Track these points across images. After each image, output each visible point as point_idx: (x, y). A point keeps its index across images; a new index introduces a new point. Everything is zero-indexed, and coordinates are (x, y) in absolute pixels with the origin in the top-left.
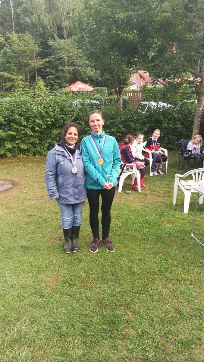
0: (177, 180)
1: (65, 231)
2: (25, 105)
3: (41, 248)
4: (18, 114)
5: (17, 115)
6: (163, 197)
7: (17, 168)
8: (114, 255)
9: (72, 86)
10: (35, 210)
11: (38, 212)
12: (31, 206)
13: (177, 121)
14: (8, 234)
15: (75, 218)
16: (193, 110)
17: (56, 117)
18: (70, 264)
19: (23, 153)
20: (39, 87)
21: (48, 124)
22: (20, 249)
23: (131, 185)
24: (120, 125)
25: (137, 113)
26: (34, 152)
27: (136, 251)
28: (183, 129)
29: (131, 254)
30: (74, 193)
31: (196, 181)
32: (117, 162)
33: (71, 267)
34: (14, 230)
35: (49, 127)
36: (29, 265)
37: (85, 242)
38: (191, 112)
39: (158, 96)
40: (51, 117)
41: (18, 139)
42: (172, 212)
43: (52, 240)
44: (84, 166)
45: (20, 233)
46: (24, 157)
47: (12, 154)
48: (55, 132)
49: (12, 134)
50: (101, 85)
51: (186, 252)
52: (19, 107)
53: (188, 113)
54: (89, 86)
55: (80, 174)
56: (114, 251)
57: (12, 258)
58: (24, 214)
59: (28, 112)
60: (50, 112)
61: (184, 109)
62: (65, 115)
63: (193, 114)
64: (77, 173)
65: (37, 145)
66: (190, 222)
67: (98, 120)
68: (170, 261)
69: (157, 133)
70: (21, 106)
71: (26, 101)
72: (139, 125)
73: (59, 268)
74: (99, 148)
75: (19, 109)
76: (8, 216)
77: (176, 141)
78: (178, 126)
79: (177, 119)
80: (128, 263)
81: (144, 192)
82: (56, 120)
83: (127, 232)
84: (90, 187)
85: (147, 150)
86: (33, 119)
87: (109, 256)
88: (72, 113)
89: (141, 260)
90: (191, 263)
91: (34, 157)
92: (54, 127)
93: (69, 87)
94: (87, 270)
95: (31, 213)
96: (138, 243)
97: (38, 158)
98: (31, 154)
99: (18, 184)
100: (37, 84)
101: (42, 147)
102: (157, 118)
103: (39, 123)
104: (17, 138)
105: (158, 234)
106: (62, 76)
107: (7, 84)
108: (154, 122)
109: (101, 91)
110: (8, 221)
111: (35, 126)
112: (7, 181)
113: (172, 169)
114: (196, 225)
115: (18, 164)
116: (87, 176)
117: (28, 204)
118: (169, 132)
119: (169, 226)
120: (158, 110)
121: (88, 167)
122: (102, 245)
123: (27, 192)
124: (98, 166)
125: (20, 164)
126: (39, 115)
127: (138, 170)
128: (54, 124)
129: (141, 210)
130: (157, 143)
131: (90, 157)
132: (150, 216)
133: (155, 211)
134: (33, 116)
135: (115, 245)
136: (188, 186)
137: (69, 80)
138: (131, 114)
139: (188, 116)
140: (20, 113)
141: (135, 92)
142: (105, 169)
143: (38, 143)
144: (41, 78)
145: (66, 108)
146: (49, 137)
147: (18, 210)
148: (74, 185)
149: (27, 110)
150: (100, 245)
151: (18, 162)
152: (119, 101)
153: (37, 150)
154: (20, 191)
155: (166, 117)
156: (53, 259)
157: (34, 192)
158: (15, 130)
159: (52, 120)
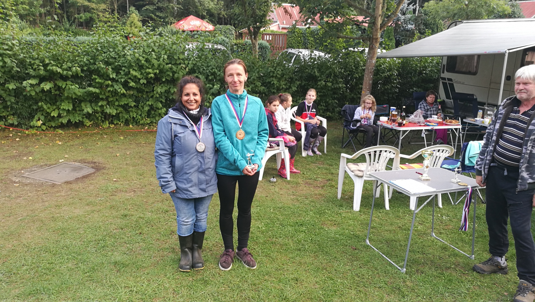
0: (342, 163)
1: (182, 239)
2: (114, 48)
3: (144, 265)
4: (103, 61)
5: (102, 63)
6: (322, 187)
7: (100, 144)
8: (256, 273)
9: (181, 22)
10: (133, 208)
11: (137, 210)
12: (125, 201)
13: (338, 78)
14: (92, 244)
15: (197, 220)
16: (361, 62)
17: (162, 67)
18: (190, 288)
19: (110, 121)
20: (132, 22)
21: (149, 77)
22: (112, 267)
23: (276, 169)
24: (257, 81)
25: (281, 65)
26: (127, 120)
27: (288, 267)
28: (346, 89)
29: (281, 271)
30: (198, 181)
31: (370, 165)
32: (263, 135)
33: (192, 292)
34: (100, 237)
35: (151, 82)
36: (127, 290)
37: (212, 255)
38: (359, 65)
39: (309, 41)
40: (153, 67)
41: (102, 99)
42: (337, 209)
43: (161, 252)
44: (215, 139)
45: (110, 241)
46: (112, 126)
47: (92, 122)
48: (159, 89)
49: (94, 91)
50: (225, 23)
51: (360, 267)
52: (104, 50)
53: (354, 66)
54: (207, 24)
55: (208, 152)
56: (256, 267)
57: (99, 280)
58: (115, 213)
59: (119, 59)
60: (152, 60)
61: (349, 61)
62: (175, 64)
63: (361, 68)
64: (203, 152)
65: (131, 109)
66: (363, 224)
67: (239, 74)
68: (339, 281)
69: (312, 95)
70: (108, 49)
71: (116, 42)
72: (284, 83)
73: (173, 294)
74: (239, 114)
75: (105, 55)
76: (90, 216)
77: (336, 107)
78: (340, 85)
79: (338, 76)
80: (277, 285)
81: (295, 180)
82: (161, 71)
83: (274, 239)
84: (223, 172)
85: (298, 120)
86: (126, 70)
87: (250, 275)
88: (186, 62)
89: (297, 280)
90: (368, 283)
91: (127, 127)
92: (159, 83)
93: (178, 23)
94: (218, 296)
95: (126, 212)
96: (291, 256)
97: (133, 128)
98: (122, 122)
99: (104, 168)
100: (128, 17)
101: (139, 111)
102: (310, 73)
103: (136, 76)
104: (100, 97)
105: (318, 241)
106: (167, 7)
107: (81, 15)
108: (306, 78)
109: (225, 32)
110: (90, 224)
111: (129, 80)
112: (85, 163)
113: (333, 147)
114: (372, 228)
115: (102, 138)
116: (218, 155)
117: (120, 199)
118: (328, 94)
119: (334, 229)
120: (311, 62)
121: (221, 142)
122: (238, 259)
123: (118, 180)
124: (237, 140)
125: (105, 137)
126: (136, 64)
127: (286, 148)
128: (157, 77)
129: (291, 207)
130: (312, 109)
131: (225, 127)
132: (305, 215)
133: (312, 208)
134: (126, 65)
135: (257, 259)
136: (359, 171)
137: (178, 13)
138: (273, 66)
139: (354, 70)
140: (106, 60)
141: (276, 34)
142: (247, 145)
143: (132, 105)
144: (134, 8)
145: (178, 54)
146: (150, 96)
147: (105, 208)
148: (199, 168)
149: (117, 57)
150: (234, 258)
151: (102, 134)
152: (254, 47)
153: (131, 117)
154: (107, 178)
155: (323, 72)
156: (164, 281)
157: (129, 181)
158: (97, 85)
159: (155, 71)
